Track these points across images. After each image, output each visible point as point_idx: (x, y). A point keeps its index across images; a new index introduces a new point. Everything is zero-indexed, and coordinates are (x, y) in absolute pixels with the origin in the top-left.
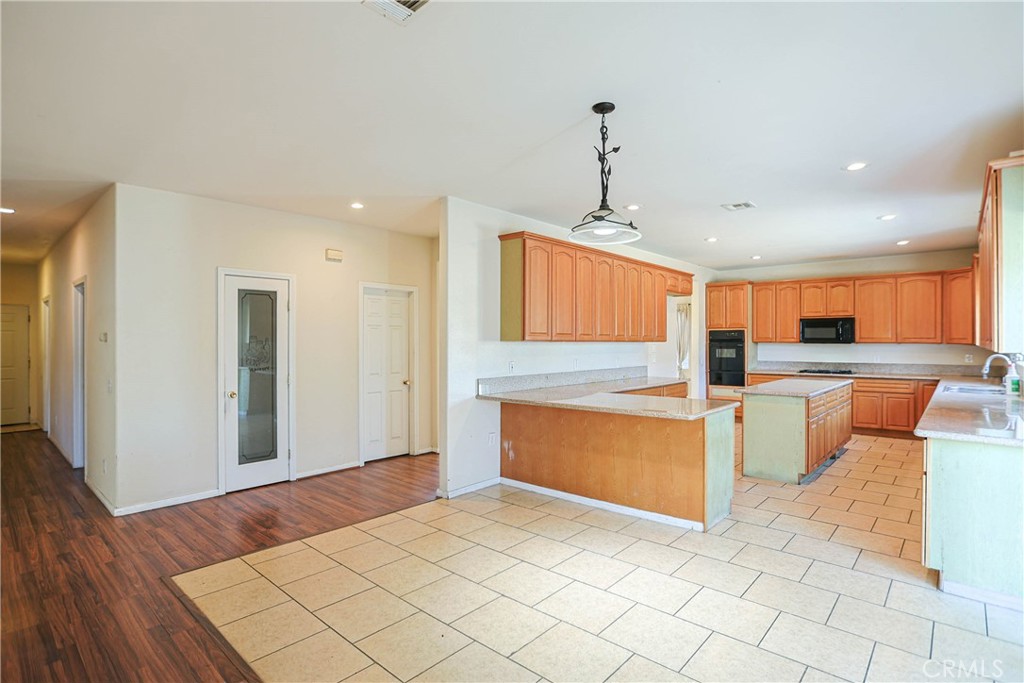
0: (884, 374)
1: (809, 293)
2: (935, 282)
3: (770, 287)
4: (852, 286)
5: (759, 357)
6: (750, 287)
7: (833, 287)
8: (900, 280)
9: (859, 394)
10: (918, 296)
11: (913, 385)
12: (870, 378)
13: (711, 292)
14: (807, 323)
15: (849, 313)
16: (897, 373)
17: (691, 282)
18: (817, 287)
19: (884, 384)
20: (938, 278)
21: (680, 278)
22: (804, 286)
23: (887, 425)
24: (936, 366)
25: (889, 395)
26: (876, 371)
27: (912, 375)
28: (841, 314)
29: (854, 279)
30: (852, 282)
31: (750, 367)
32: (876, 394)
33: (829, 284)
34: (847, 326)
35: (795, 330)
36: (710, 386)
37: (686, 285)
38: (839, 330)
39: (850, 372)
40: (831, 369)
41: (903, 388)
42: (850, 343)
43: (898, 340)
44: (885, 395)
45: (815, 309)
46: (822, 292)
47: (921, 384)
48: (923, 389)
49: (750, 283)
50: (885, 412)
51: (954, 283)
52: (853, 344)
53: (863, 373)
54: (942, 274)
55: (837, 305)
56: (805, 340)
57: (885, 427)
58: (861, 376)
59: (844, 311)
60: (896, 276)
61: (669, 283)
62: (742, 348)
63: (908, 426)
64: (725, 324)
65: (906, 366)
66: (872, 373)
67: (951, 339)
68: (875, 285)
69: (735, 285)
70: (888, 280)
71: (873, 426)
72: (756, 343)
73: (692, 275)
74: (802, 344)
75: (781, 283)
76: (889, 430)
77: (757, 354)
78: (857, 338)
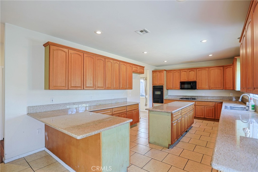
0: (206, 100)
1: (183, 73)
2: (221, 69)
3: (171, 72)
4: (196, 71)
5: (169, 94)
6: (165, 72)
7: (190, 71)
8: (210, 69)
9: (198, 106)
10: (216, 73)
11: (214, 103)
12: (201, 101)
13: (153, 73)
14: (182, 83)
15: (195, 80)
16: (209, 99)
17: (144, 69)
18: (185, 71)
19: (205, 103)
20: (222, 68)
21: (139, 67)
22: (181, 71)
23: (206, 117)
24: (221, 97)
25: (207, 107)
26: (203, 98)
27: (214, 100)
28: (192, 80)
29: (196, 69)
30: (196, 70)
31: (165, 97)
32: (203, 106)
33: (189, 70)
34: (194, 84)
35: (178, 85)
36: (153, 103)
37: (141, 70)
38: (192, 85)
39: (195, 99)
40: (190, 98)
41: (211, 104)
42: (195, 89)
43: (210, 89)
44: (206, 107)
45: (185, 79)
46: (187, 73)
47: (217, 103)
48: (217, 104)
49: (165, 70)
50: (205, 112)
51: (227, 69)
52: (196, 90)
53: (199, 99)
54: (223, 66)
55: (191, 77)
56: (182, 88)
57: (205, 117)
58: (198, 100)
59: (193, 79)
60: (209, 68)
61: (134, 69)
62: (163, 91)
63: (213, 117)
64: (158, 84)
65: (212, 97)
66: (202, 99)
67: (226, 88)
68: (202, 71)
69: (161, 71)
70: (206, 69)
71: (202, 117)
72: (168, 89)
73: (144, 67)
74: (181, 90)
75: (175, 70)
76: (207, 118)
77: (168, 93)
78: (197, 88)
